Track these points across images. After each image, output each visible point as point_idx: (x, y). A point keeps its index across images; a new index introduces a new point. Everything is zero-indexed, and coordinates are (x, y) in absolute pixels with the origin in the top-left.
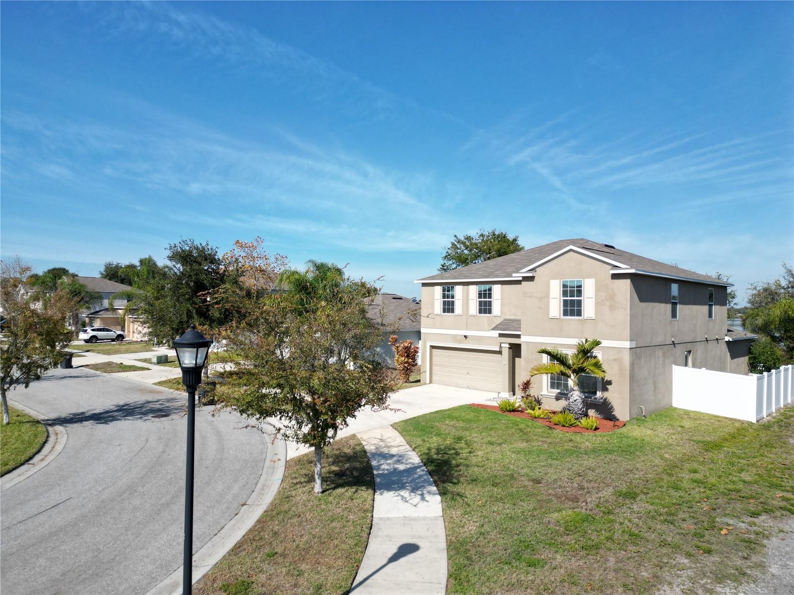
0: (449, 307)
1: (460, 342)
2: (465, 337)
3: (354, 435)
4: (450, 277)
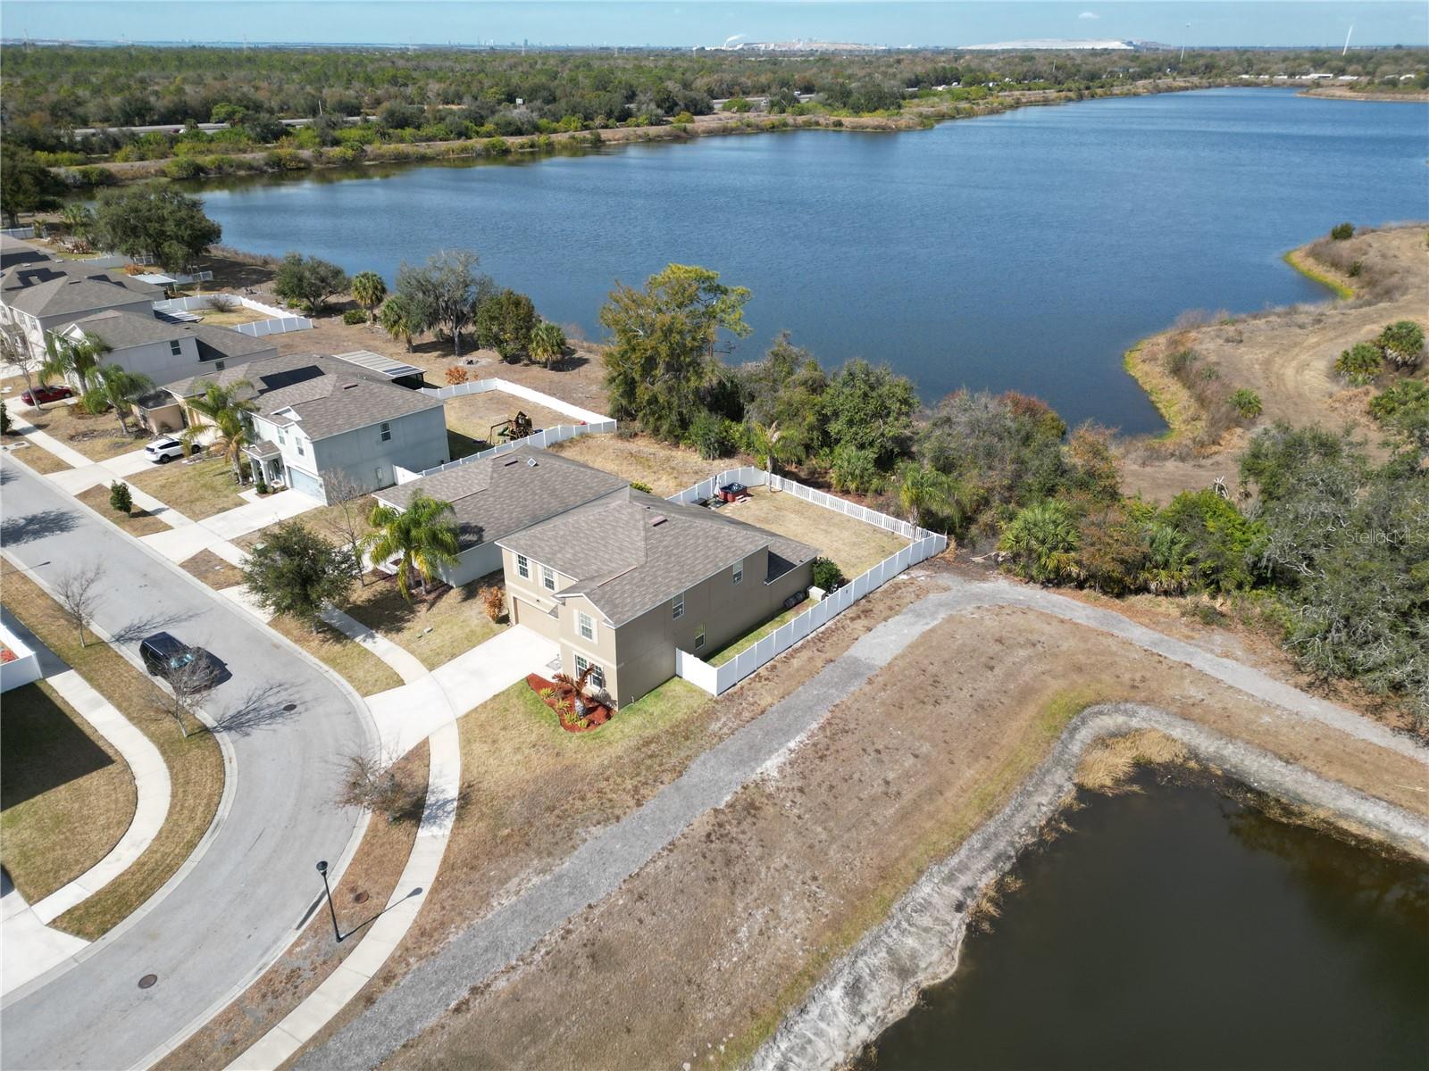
0: (524, 572)
1: (534, 602)
2: (538, 600)
3: (428, 738)
4: (523, 549)
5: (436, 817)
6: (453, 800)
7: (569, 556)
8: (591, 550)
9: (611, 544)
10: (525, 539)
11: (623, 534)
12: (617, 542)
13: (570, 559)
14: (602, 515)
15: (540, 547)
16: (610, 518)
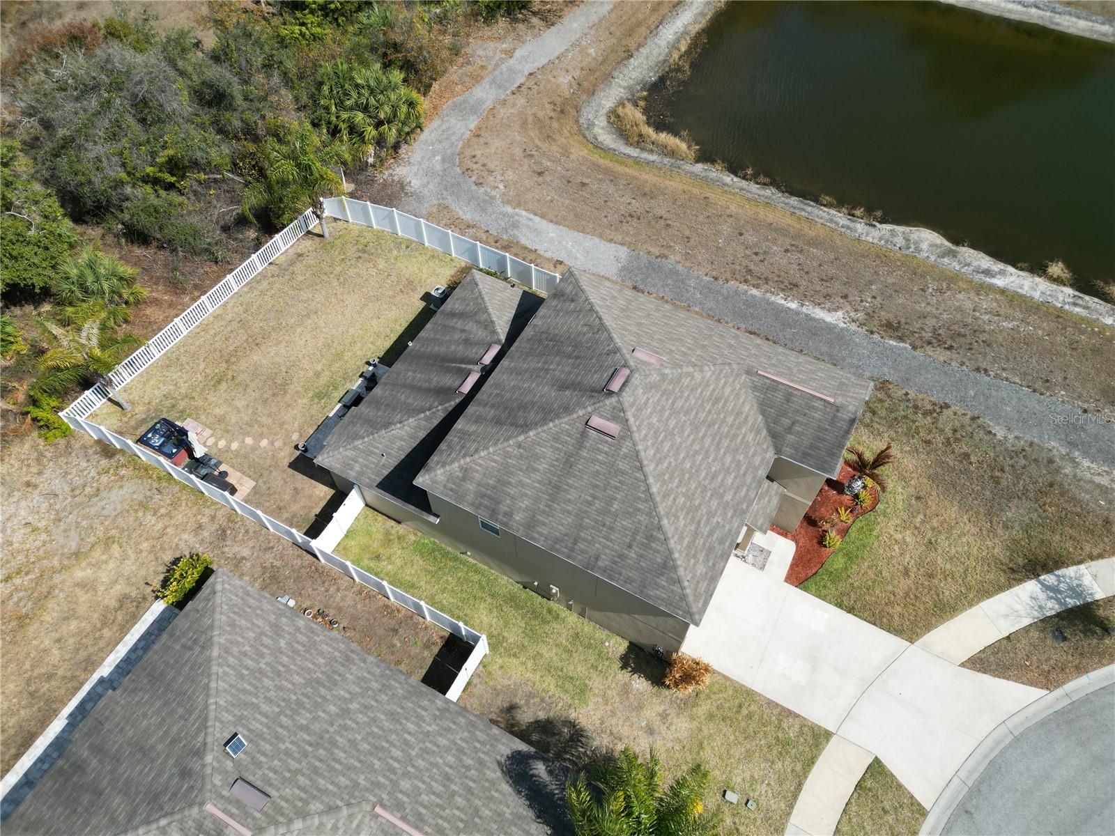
3: (963, 665)
4: (714, 565)
5: (1071, 588)
6: (1040, 582)
7: (729, 480)
8: (718, 444)
9: (707, 416)
10: (695, 565)
11: (687, 399)
12: (702, 406)
13: (735, 477)
14: (646, 435)
15: (711, 533)
16: (654, 420)
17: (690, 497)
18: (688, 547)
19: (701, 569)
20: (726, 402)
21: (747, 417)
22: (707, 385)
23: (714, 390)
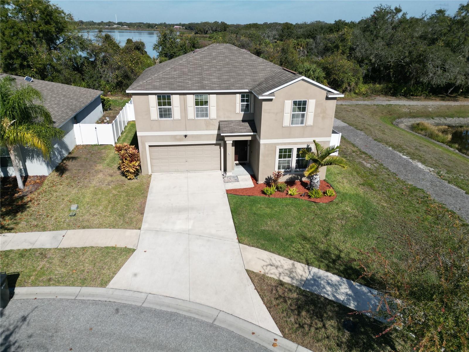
0: (165, 114)
1: (180, 140)
2: (186, 136)
4: (164, 87)
7: (215, 80)
8: (229, 72)
9: (238, 65)
10: (157, 81)
11: (239, 59)
12: (242, 63)
13: (219, 81)
14: (204, 53)
15: (179, 82)
16: (214, 54)
17: (189, 71)
18: (164, 78)
19: (157, 84)
20: (254, 68)
21: (257, 76)
22: (254, 61)
23: (255, 64)
